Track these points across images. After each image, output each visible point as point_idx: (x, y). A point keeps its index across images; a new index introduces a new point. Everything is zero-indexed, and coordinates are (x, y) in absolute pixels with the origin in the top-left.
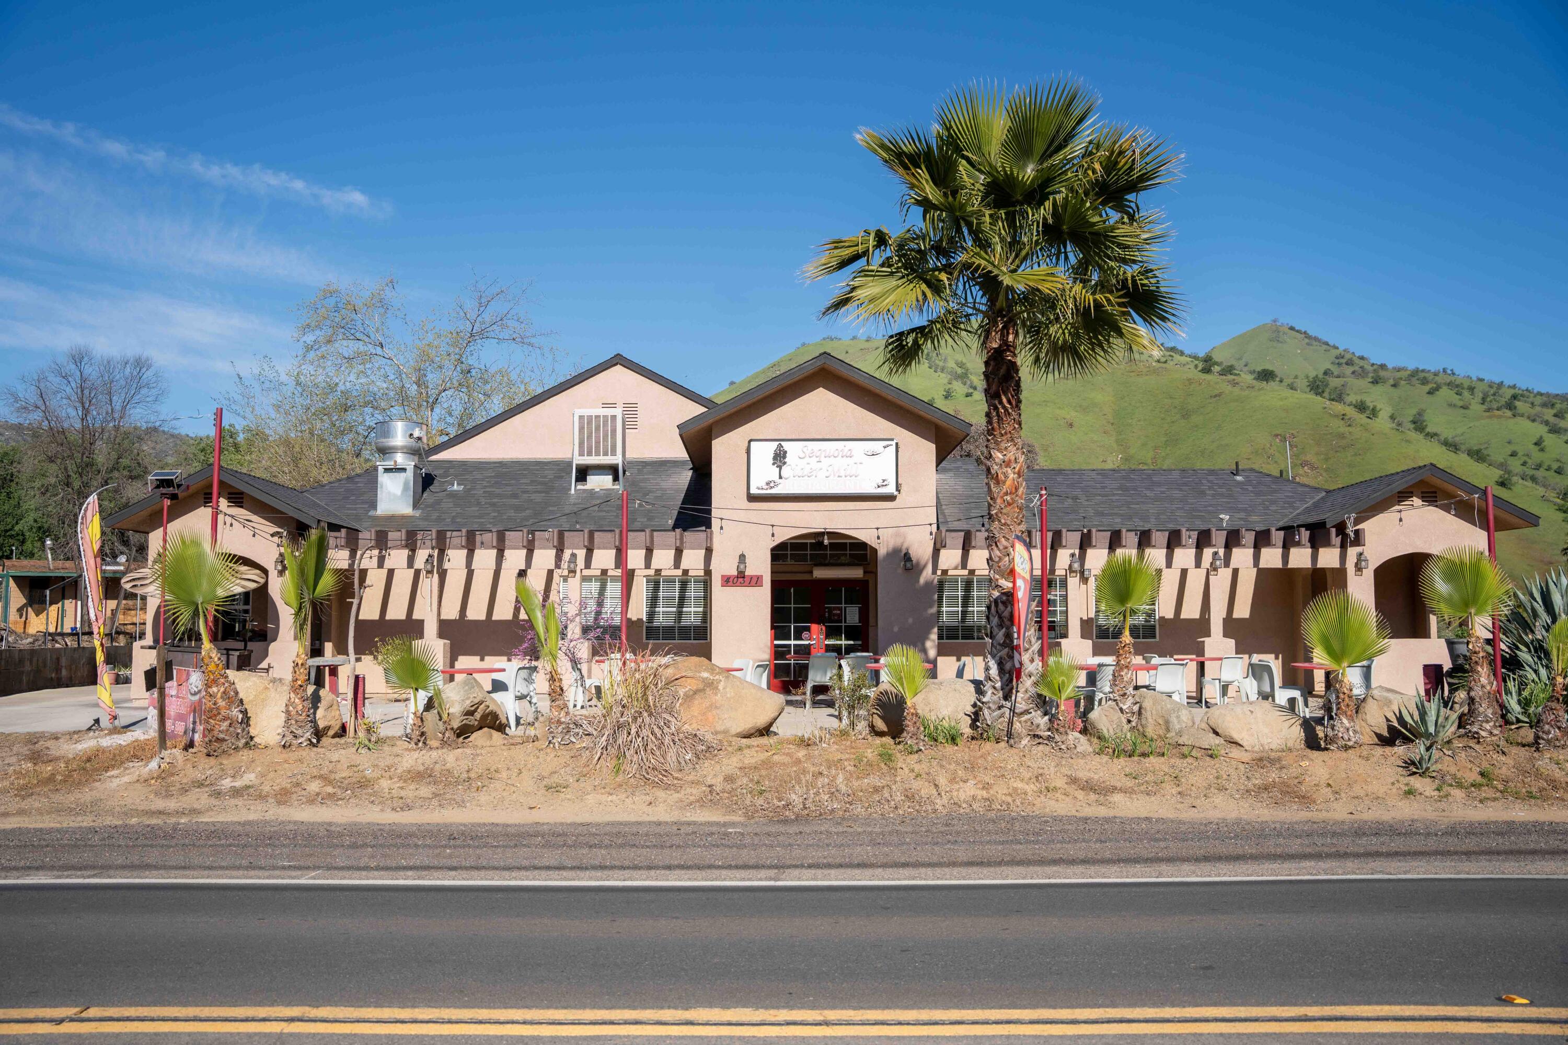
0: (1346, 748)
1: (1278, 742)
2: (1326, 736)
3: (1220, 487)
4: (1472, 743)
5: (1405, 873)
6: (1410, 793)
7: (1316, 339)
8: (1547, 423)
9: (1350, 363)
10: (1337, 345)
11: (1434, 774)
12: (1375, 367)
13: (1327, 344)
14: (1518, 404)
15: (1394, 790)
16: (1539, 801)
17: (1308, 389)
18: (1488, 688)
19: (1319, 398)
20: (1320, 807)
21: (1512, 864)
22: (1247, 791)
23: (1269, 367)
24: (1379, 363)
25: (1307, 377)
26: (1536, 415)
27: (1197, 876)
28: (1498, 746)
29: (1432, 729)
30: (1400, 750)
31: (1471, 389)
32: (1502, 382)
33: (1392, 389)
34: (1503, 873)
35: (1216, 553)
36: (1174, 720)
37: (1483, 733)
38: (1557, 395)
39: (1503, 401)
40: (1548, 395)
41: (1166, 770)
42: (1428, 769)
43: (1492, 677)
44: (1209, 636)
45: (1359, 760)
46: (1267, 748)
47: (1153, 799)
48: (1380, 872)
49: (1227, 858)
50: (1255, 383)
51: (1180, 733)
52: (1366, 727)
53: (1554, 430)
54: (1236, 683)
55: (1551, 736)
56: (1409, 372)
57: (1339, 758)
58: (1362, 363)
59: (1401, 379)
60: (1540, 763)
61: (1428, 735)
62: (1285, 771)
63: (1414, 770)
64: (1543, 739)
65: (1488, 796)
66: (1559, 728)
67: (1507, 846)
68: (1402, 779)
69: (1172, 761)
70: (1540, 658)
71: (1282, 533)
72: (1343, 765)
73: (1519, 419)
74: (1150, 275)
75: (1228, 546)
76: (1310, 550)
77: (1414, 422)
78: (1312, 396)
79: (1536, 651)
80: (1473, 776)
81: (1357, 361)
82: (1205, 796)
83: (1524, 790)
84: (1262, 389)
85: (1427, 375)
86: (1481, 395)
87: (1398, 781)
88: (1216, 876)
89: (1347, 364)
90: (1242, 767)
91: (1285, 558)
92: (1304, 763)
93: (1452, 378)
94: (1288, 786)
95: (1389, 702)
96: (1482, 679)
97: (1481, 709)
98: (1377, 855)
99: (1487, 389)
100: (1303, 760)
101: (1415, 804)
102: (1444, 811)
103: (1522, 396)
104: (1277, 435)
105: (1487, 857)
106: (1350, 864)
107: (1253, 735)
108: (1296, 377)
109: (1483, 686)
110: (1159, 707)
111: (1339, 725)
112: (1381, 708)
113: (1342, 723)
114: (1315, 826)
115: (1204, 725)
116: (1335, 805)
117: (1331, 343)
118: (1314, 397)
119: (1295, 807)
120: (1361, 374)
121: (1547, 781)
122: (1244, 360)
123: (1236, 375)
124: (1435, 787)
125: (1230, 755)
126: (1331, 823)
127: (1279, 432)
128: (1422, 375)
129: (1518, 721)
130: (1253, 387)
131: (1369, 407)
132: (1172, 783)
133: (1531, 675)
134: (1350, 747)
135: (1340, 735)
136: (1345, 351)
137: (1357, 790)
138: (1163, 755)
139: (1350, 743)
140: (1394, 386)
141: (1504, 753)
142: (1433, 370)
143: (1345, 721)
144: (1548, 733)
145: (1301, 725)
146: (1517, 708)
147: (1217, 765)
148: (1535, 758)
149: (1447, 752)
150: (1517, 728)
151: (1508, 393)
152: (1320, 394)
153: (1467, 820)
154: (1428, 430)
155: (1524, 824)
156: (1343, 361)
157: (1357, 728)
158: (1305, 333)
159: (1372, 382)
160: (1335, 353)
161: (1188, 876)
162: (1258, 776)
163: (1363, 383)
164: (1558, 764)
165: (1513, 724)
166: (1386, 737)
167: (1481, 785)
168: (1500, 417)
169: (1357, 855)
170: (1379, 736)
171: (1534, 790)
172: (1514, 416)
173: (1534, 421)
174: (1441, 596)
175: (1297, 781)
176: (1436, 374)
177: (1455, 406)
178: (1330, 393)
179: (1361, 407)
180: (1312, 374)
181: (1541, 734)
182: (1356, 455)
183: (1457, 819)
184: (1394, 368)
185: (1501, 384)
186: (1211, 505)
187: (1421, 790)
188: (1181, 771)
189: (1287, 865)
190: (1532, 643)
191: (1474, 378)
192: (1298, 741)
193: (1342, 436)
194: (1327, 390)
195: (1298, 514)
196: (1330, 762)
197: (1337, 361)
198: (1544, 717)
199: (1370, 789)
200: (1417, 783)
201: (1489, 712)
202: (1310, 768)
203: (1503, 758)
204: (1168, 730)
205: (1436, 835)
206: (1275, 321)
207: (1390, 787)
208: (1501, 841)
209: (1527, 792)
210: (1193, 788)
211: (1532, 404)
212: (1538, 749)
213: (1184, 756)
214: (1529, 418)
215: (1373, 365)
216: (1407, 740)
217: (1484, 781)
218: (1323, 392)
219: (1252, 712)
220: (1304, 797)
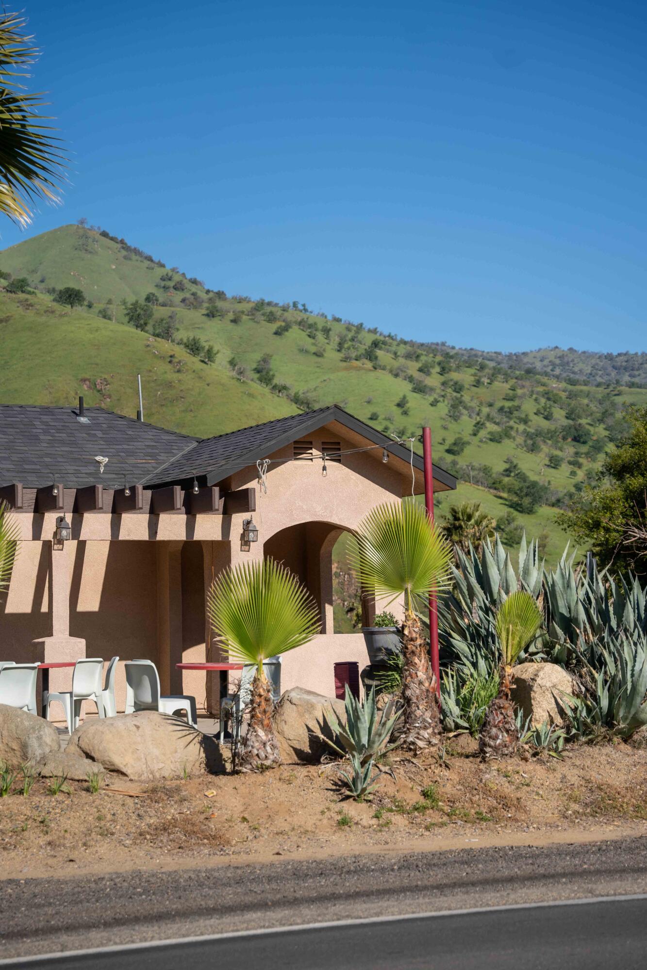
0: (263, 769)
1: (172, 767)
2: (235, 755)
3: (59, 431)
4: (408, 755)
5: (377, 915)
6: (344, 823)
7: (136, 252)
8: (411, 379)
9: (179, 287)
10: (162, 262)
11: (371, 797)
12: (211, 295)
13: (150, 259)
14: (379, 353)
15: (325, 821)
16: (491, 824)
17: (127, 318)
18: (427, 684)
19: (139, 331)
20: (237, 849)
21: (492, 894)
22: (141, 834)
23: (72, 285)
24: (216, 290)
25: (124, 303)
26: (399, 368)
27: (116, 943)
28: (441, 757)
29: (364, 740)
30: (327, 768)
31: (327, 331)
32: (361, 325)
33: (231, 326)
34: (488, 905)
35: (61, 520)
36: (33, 743)
37: (421, 744)
38: (422, 345)
39: (362, 349)
40: (412, 344)
41: (29, 813)
42: (364, 790)
43: (431, 671)
44: (50, 634)
45: (279, 784)
46: (158, 775)
47: (13, 854)
48: (348, 917)
49: (145, 918)
50: (56, 305)
51: (43, 761)
52: (283, 740)
53: (420, 389)
54: (93, 697)
55: (498, 742)
56: (251, 305)
57: (254, 783)
58: (194, 288)
59: (243, 312)
60: (487, 776)
61: (360, 748)
62: (186, 804)
63: (348, 793)
64: (490, 746)
65: (434, 821)
66: (507, 731)
67: (478, 875)
68: (332, 805)
69: (36, 799)
70: (478, 647)
71: (149, 493)
72: (259, 793)
73: (380, 372)
74: (12, 106)
75: (78, 511)
76: (184, 517)
77: (258, 371)
78: (131, 329)
79: (473, 640)
80: (414, 798)
81: (188, 285)
82: (85, 844)
83: (473, 811)
84: (66, 315)
85: (273, 309)
86: (337, 340)
87: (328, 809)
88: (141, 941)
89: (175, 288)
90: (130, 801)
91: (153, 527)
92: (211, 793)
93: (303, 315)
94: (193, 825)
95: (311, 707)
96: (419, 674)
97: (418, 713)
98: (334, 897)
99: (345, 332)
100: (208, 788)
101: (352, 835)
102: (387, 843)
103: (384, 343)
104: (84, 380)
105: (463, 890)
106: (307, 911)
107: (139, 759)
108: (110, 302)
109: (421, 683)
110: (13, 726)
111: (253, 739)
112: (301, 715)
113: (257, 736)
114: (239, 872)
115: (73, 749)
116: (255, 845)
117: (156, 258)
118: (133, 330)
119: (206, 851)
120: (193, 302)
121: (496, 799)
122: (39, 273)
123: (29, 293)
124: (373, 814)
125: (112, 787)
126: (258, 867)
127: (87, 376)
128: (268, 309)
129: (458, 726)
130: (53, 312)
131: (203, 348)
132: (37, 831)
133: (468, 670)
134: (268, 768)
135: (255, 752)
136: (173, 270)
137: (280, 824)
138: (21, 792)
139: (268, 763)
140: (234, 321)
141: (447, 766)
142: (281, 304)
143: (261, 733)
144: (495, 738)
145: (201, 743)
146: (456, 711)
147: (98, 802)
148: (481, 770)
149: (383, 768)
150: (455, 736)
151: (369, 339)
152: (142, 327)
153: (416, 851)
154: (276, 381)
155: (483, 851)
156: (171, 284)
157: (275, 742)
158: (122, 242)
159: (207, 315)
160: (160, 272)
161: (102, 945)
162: (153, 813)
163: (197, 315)
164: (506, 776)
165: (450, 731)
166: (307, 753)
167: (425, 808)
168: (358, 369)
169: (311, 901)
170: (299, 752)
171: (484, 810)
172: (375, 368)
173: (396, 375)
174: (372, 567)
175: (202, 817)
176: (285, 309)
177: (307, 352)
178: (154, 326)
179: (194, 347)
180: (131, 299)
181: (487, 739)
182: (185, 411)
183: (406, 852)
184: (234, 298)
185: (360, 327)
186: (48, 455)
187: (357, 819)
188: (49, 813)
189: (227, 919)
190: (468, 629)
191: (330, 318)
192: (197, 764)
193: (169, 385)
194: (151, 322)
195: (166, 470)
196: (243, 789)
197: (163, 284)
198: (490, 718)
199: (296, 821)
200: (351, 809)
201: (428, 715)
202: (218, 799)
203: (446, 773)
204: (25, 757)
205: (393, 870)
206: (82, 222)
207: (320, 817)
208: (469, 870)
209: (477, 813)
210: (67, 835)
211: (395, 354)
212: (484, 760)
213: (52, 792)
214: (391, 371)
215: (208, 292)
216: (335, 756)
217: (428, 803)
218: (146, 324)
219: (138, 727)
220: (214, 837)
